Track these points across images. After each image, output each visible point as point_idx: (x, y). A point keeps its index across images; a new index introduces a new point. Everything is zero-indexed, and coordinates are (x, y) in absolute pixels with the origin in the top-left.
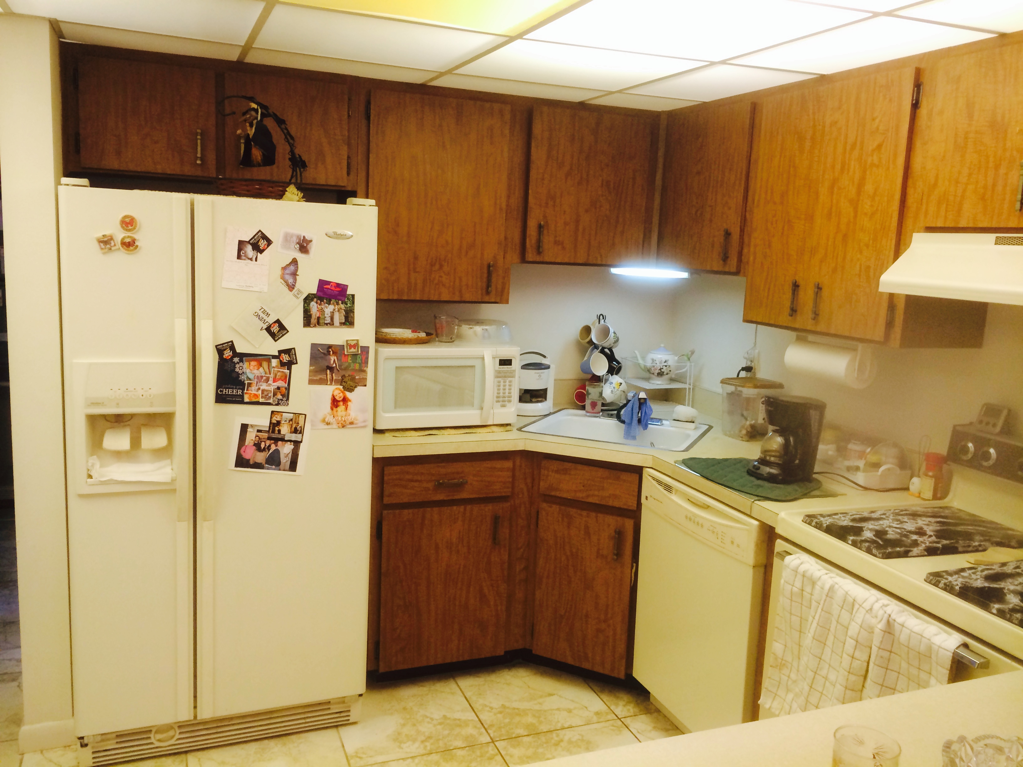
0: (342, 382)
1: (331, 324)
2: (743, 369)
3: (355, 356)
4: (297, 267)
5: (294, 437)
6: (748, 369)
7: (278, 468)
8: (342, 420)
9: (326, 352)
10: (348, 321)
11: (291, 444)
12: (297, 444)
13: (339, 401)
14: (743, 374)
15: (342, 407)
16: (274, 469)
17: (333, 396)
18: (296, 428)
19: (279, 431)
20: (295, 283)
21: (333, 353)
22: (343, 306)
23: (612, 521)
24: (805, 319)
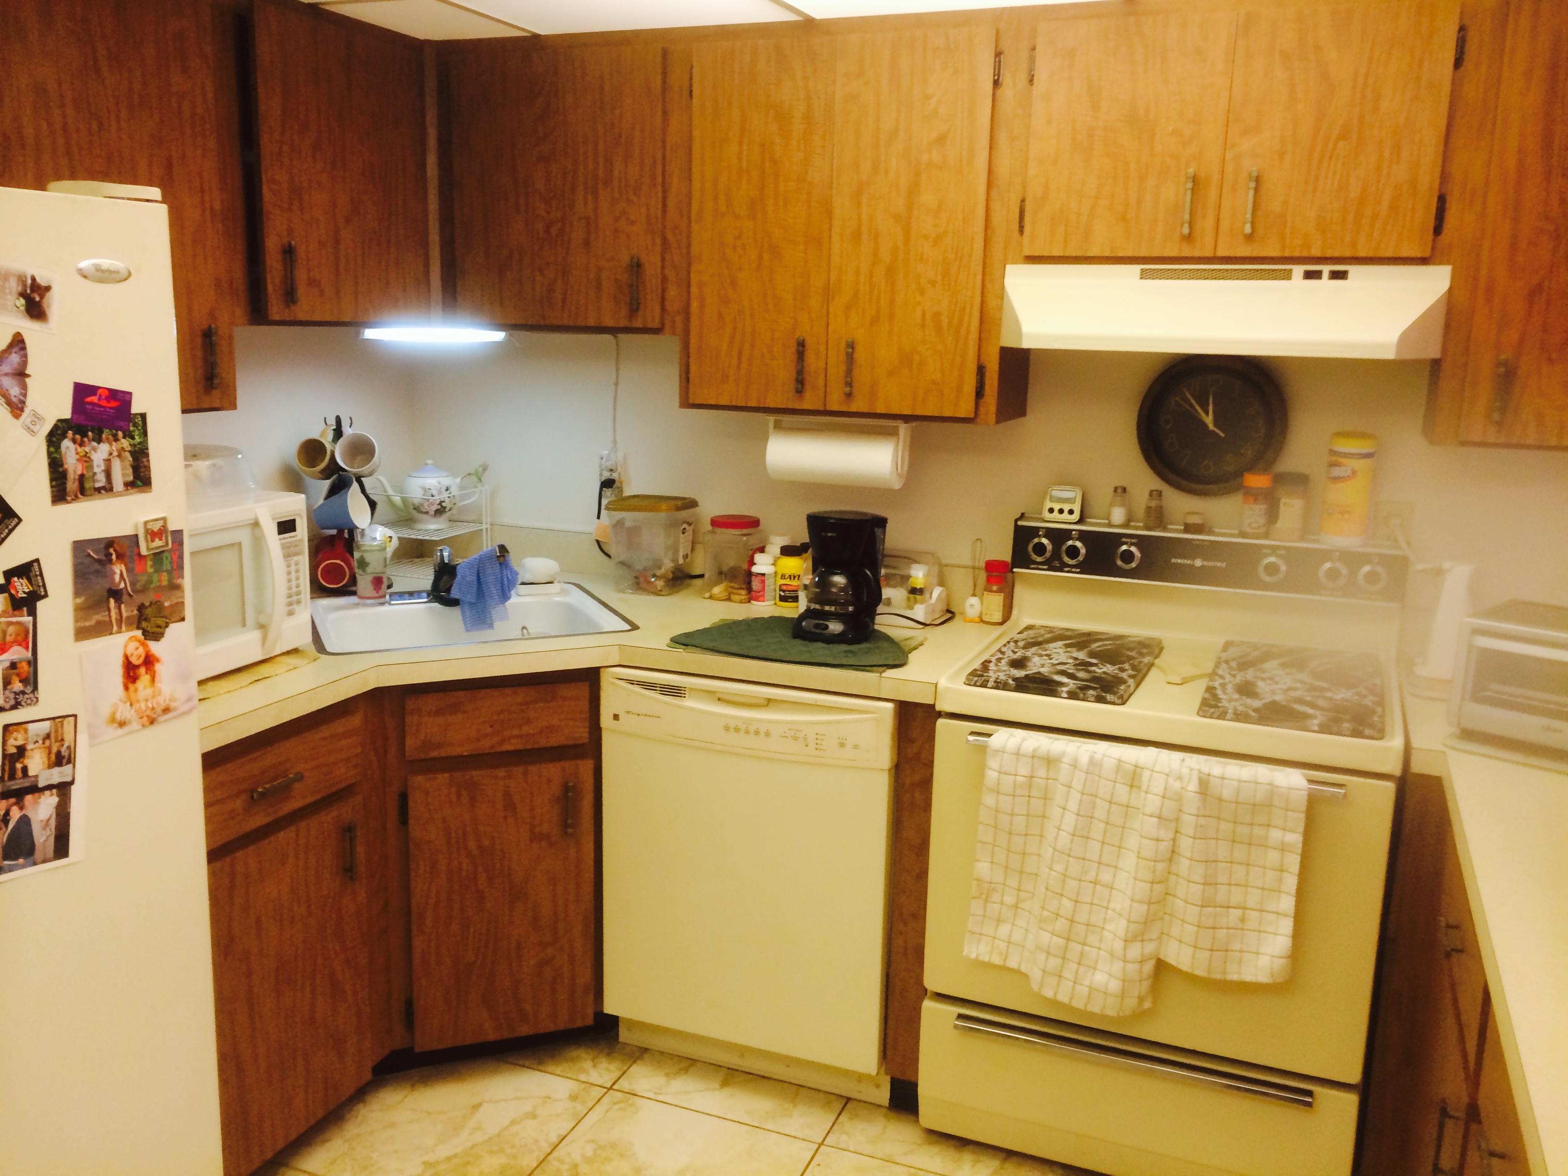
0: (139, 620)
2: (604, 484)
3: (157, 556)
4: (26, 356)
5: (57, 775)
6: (611, 485)
7: (30, 860)
8: (147, 707)
9: (103, 558)
11: (52, 795)
12: (63, 789)
13: (138, 667)
14: (607, 494)
15: (144, 679)
16: (23, 866)
17: (126, 657)
18: (59, 756)
19: (25, 770)
20: (25, 395)
21: (117, 557)
22: (125, 443)
24: (826, 395)
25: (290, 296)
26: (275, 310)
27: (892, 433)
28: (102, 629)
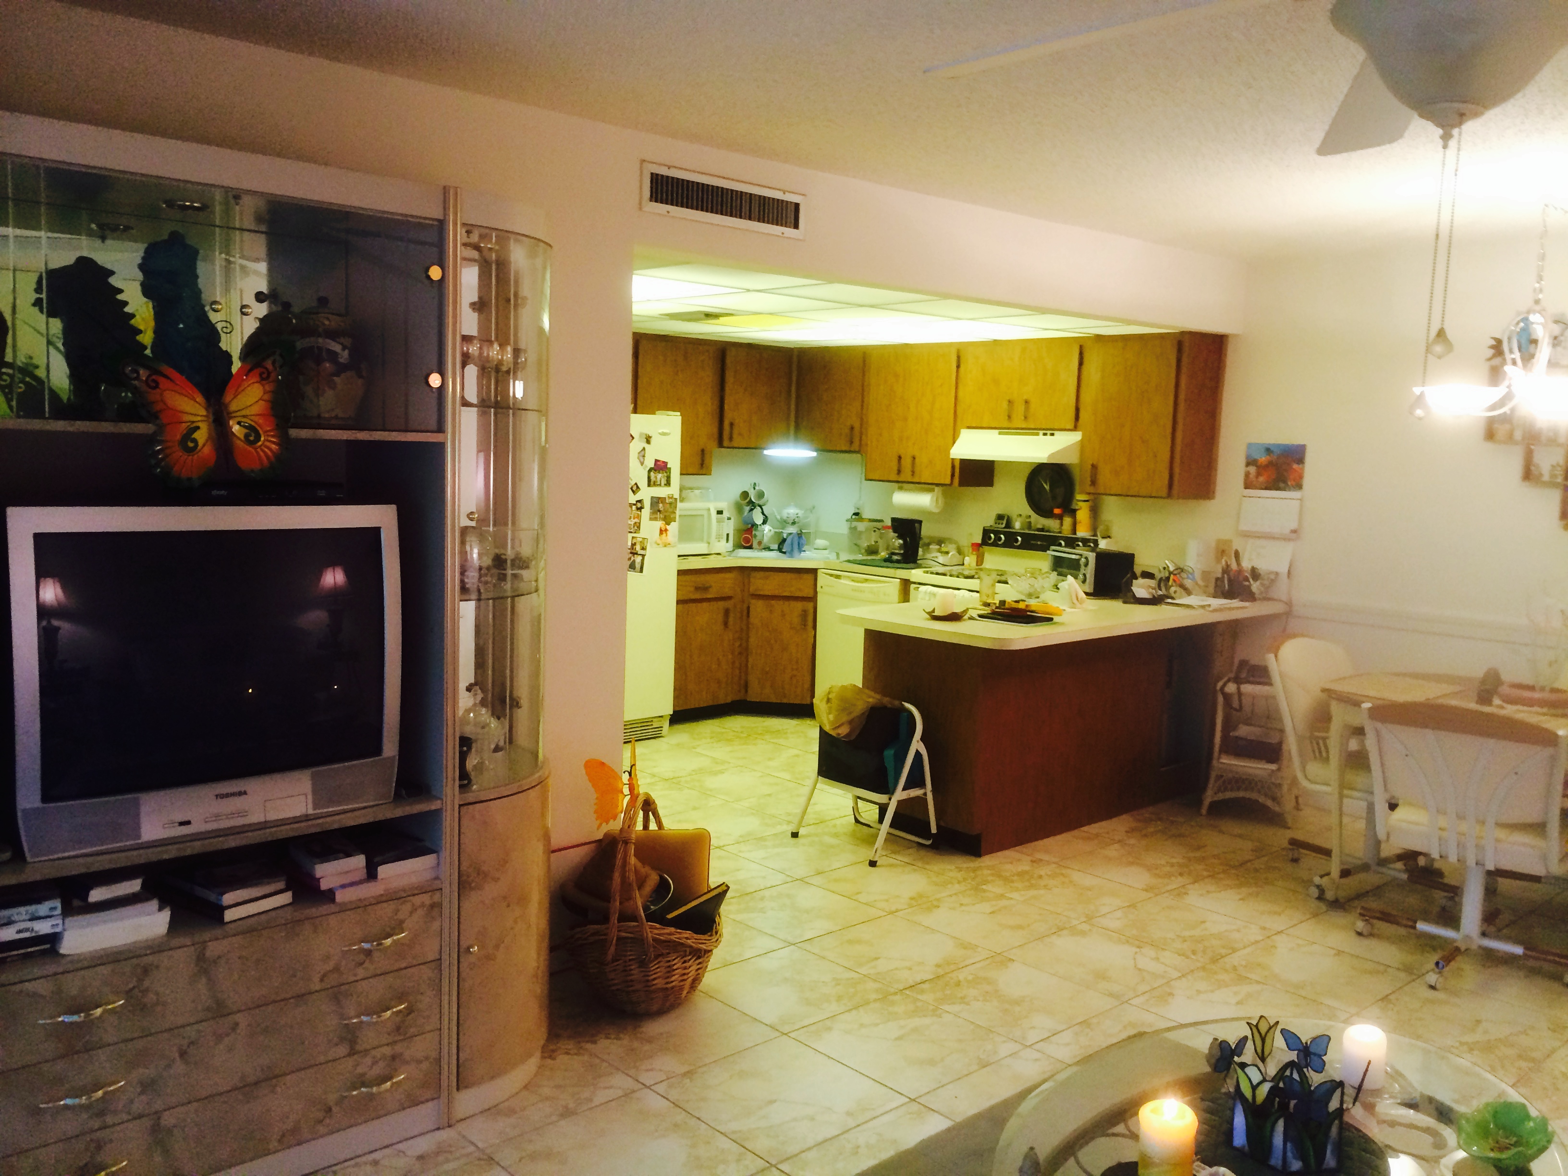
0: (664, 519)
1: (660, 485)
2: (854, 514)
3: (670, 504)
4: (645, 452)
5: (642, 552)
6: (856, 514)
7: (635, 571)
8: (664, 542)
9: (657, 502)
10: (668, 483)
11: (641, 557)
12: (643, 556)
13: (663, 531)
14: (854, 517)
15: (664, 534)
16: (633, 572)
17: (661, 528)
18: (643, 547)
19: (636, 549)
20: (644, 461)
21: (661, 502)
22: (665, 474)
23: (799, 606)
24: (906, 475)
25: (731, 439)
26: (726, 443)
27: (932, 490)
28: (656, 519)
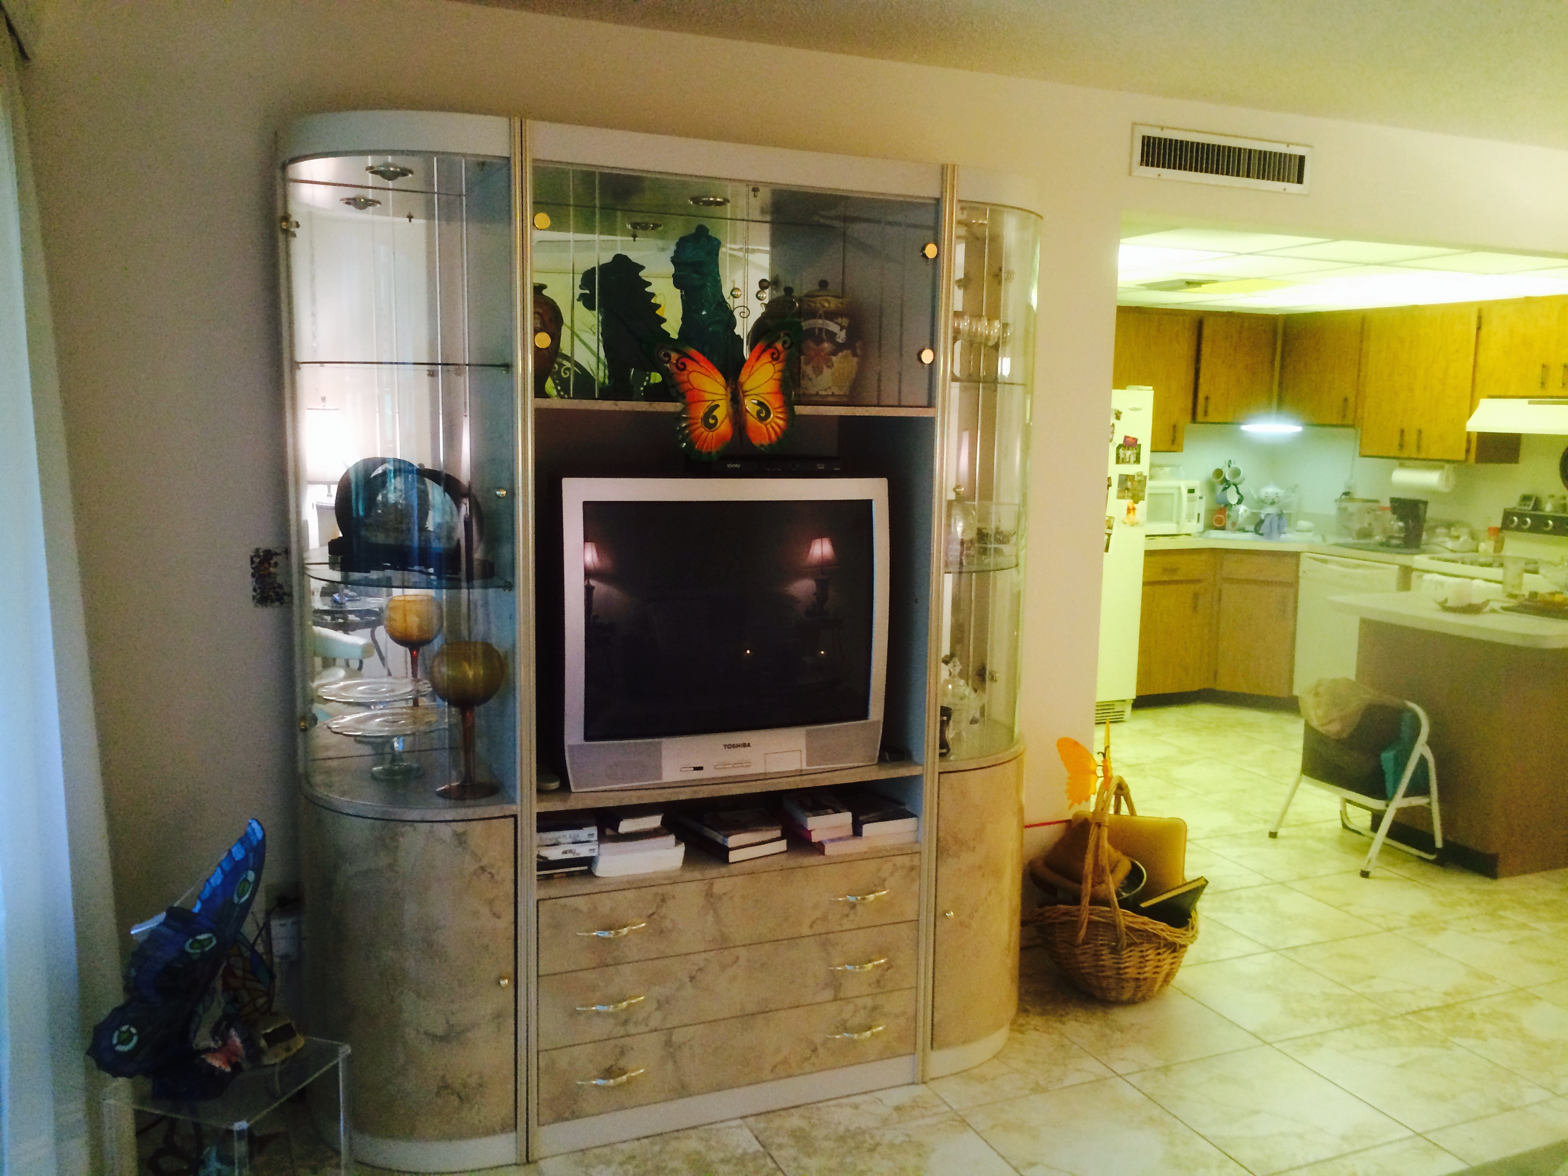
0: (1133, 497)
1: (1129, 462)
2: (1344, 494)
4: (1114, 428)
5: (1108, 531)
6: (1346, 494)
8: (1132, 521)
9: (1126, 479)
13: (1131, 510)
14: (1343, 497)
15: (1132, 513)
17: (1128, 506)
18: (1109, 526)
20: (1113, 438)
21: (1129, 480)
22: (1135, 451)
23: (1277, 591)
24: (1410, 451)
25: (1206, 413)
26: (1200, 419)
27: (1442, 468)
28: (1123, 498)
